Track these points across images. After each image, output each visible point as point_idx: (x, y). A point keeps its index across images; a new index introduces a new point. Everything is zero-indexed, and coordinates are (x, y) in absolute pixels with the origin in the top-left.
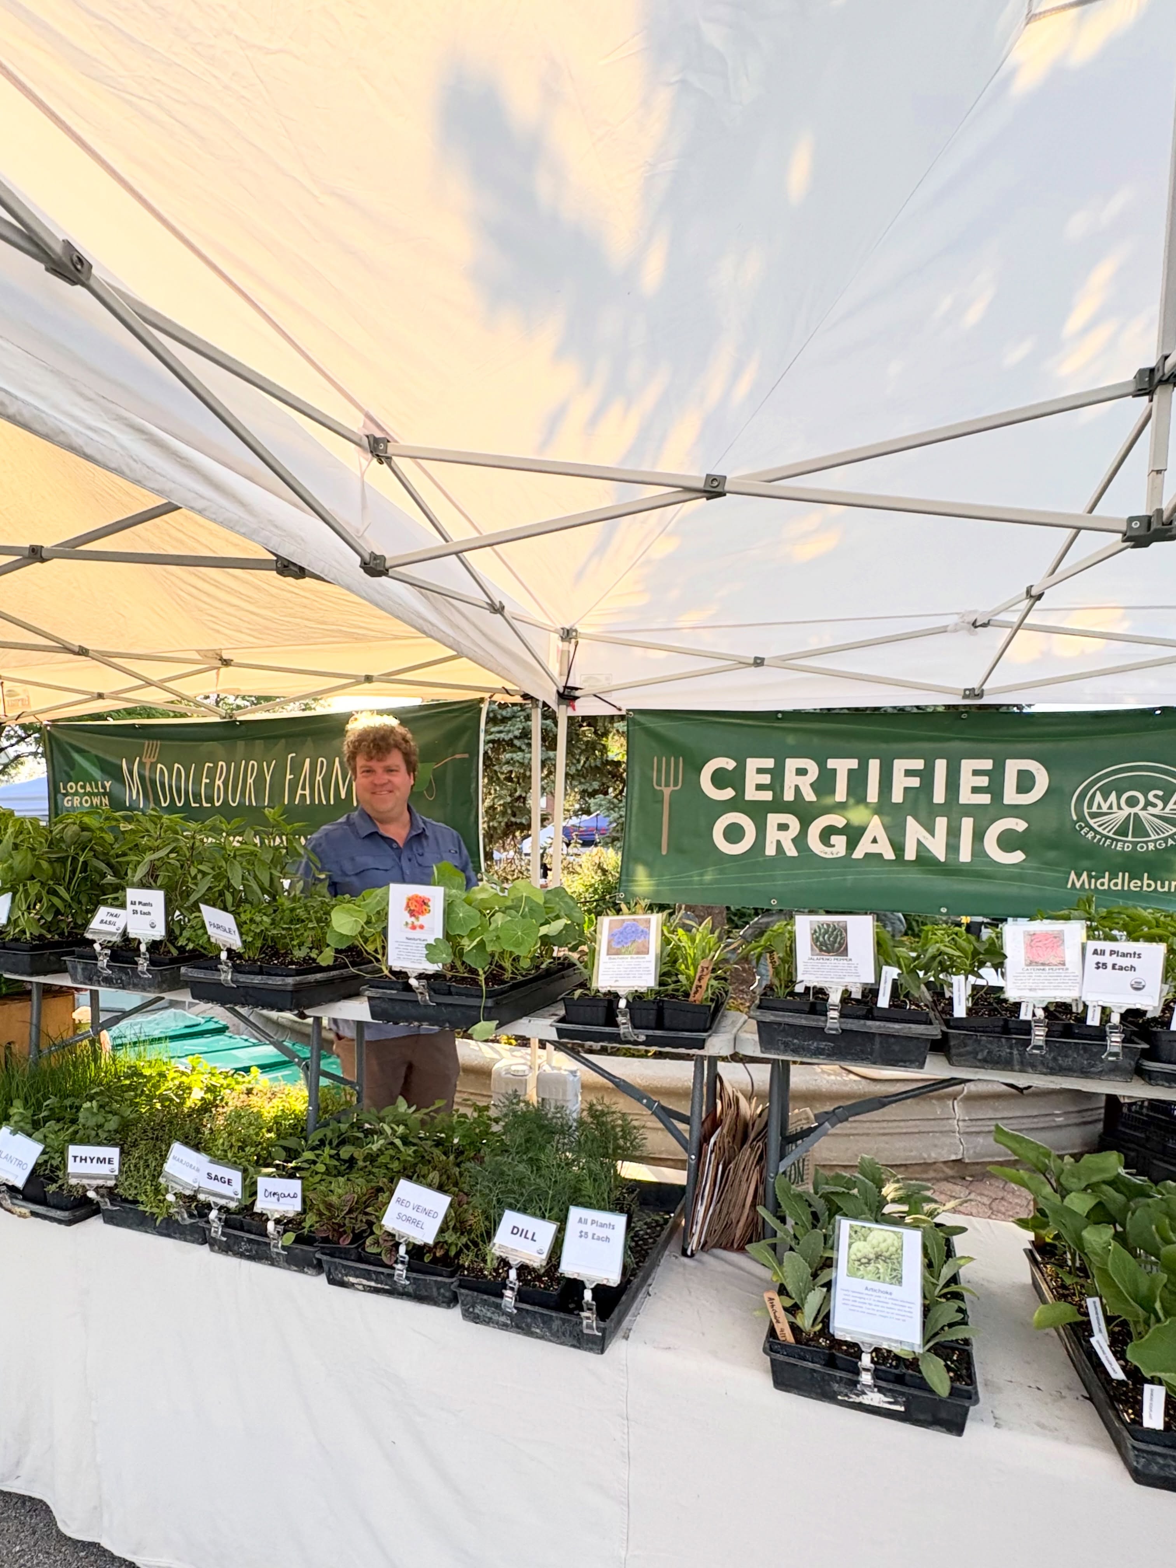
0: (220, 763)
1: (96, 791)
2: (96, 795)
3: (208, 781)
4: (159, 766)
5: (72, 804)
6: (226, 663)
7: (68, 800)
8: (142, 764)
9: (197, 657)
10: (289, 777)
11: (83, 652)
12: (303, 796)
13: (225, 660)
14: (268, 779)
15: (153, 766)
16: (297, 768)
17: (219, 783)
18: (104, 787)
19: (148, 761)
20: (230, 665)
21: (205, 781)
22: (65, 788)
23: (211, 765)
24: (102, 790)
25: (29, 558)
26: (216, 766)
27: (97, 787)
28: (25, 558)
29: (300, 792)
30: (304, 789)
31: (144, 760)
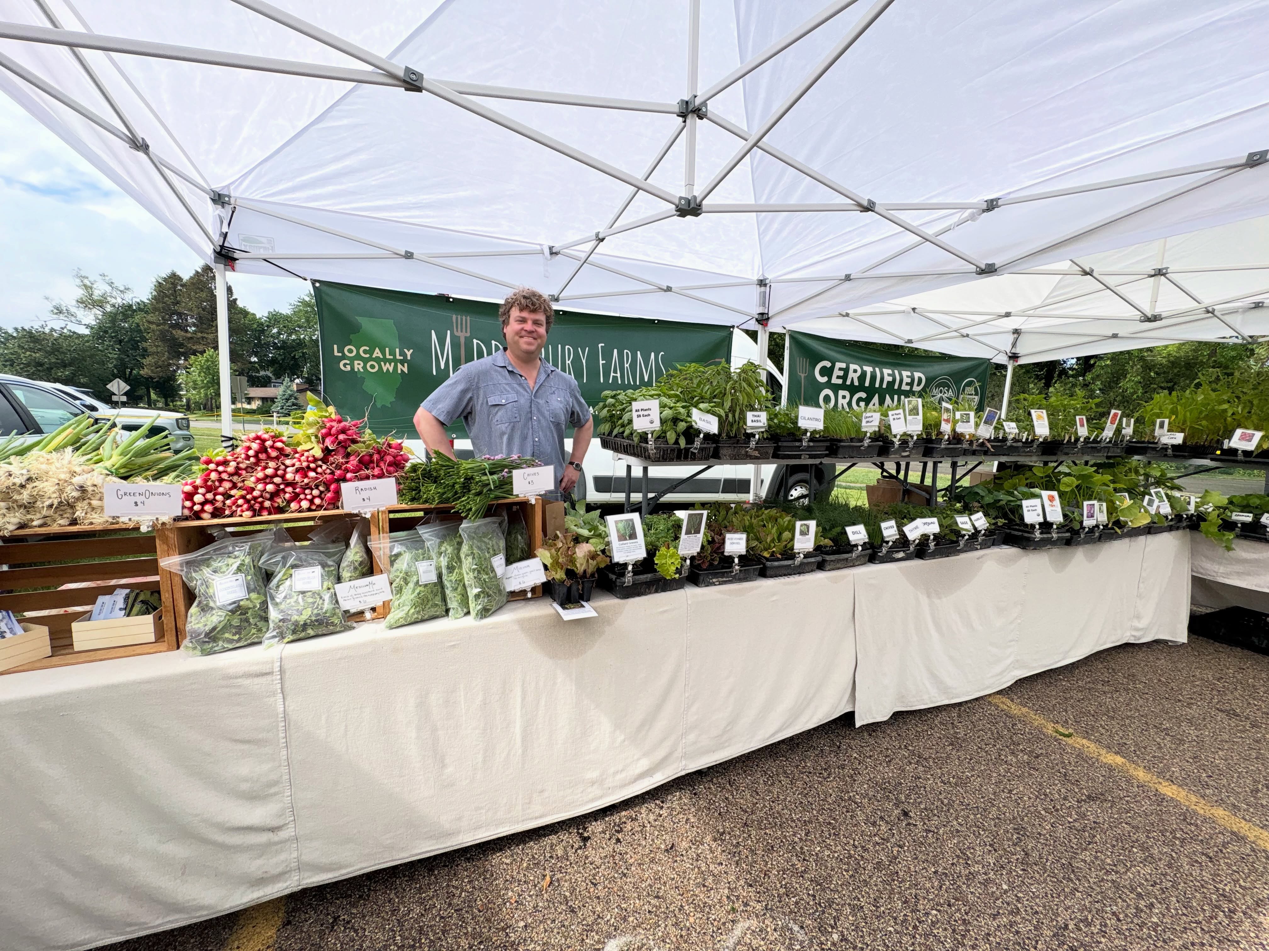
10: (601, 362)
12: (615, 378)
14: (584, 362)
16: (608, 356)
29: (612, 374)
30: (615, 372)
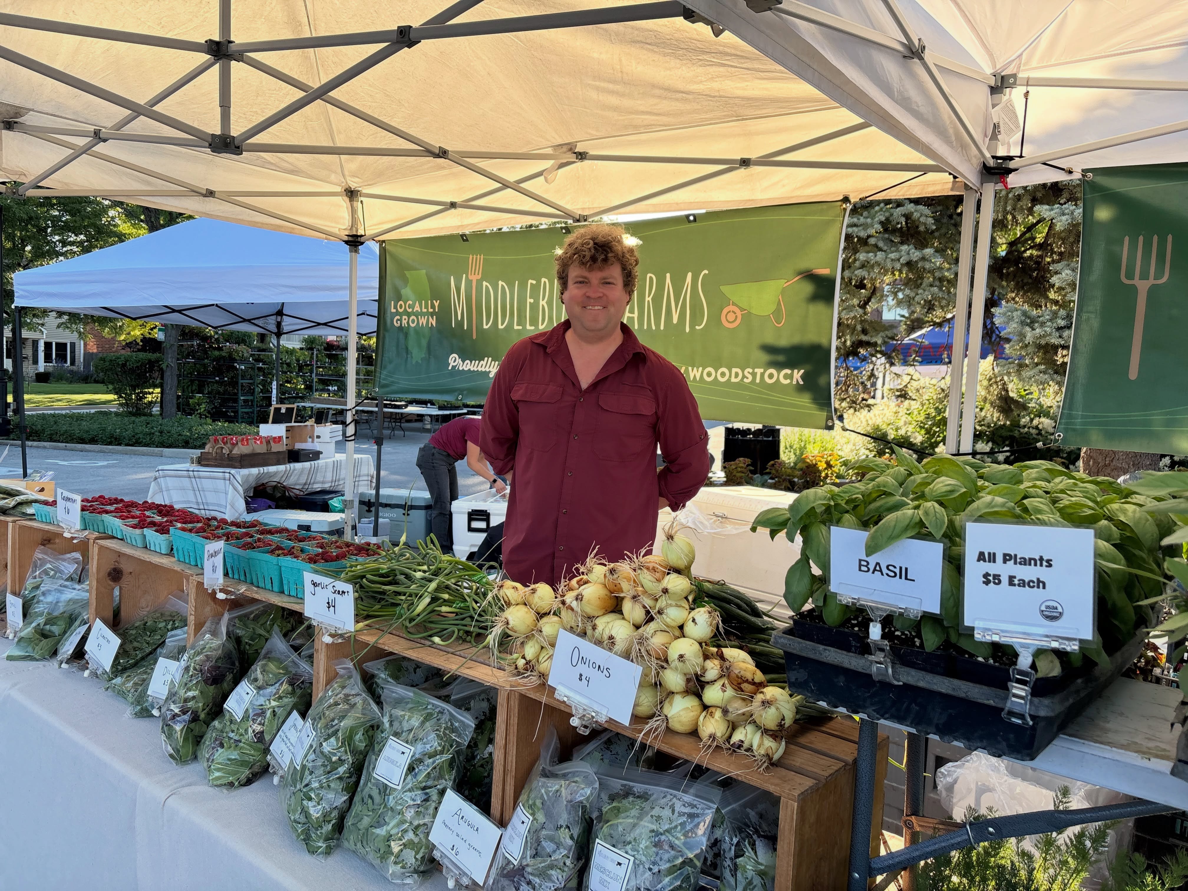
0: (543, 280)
1: (424, 310)
2: (422, 314)
3: (532, 301)
4: (485, 283)
5: (401, 324)
6: (582, 156)
7: (398, 320)
8: (469, 282)
9: (549, 151)
11: (443, 154)
13: (580, 154)
15: (479, 283)
17: (543, 303)
18: (433, 307)
19: (474, 278)
20: (585, 158)
21: (530, 301)
22: (396, 307)
23: (534, 282)
24: (431, 310)
25: (398, 42)
26: (539, 282)
27: (426, 307)
28: (394, 43)
31: (470, 277)
